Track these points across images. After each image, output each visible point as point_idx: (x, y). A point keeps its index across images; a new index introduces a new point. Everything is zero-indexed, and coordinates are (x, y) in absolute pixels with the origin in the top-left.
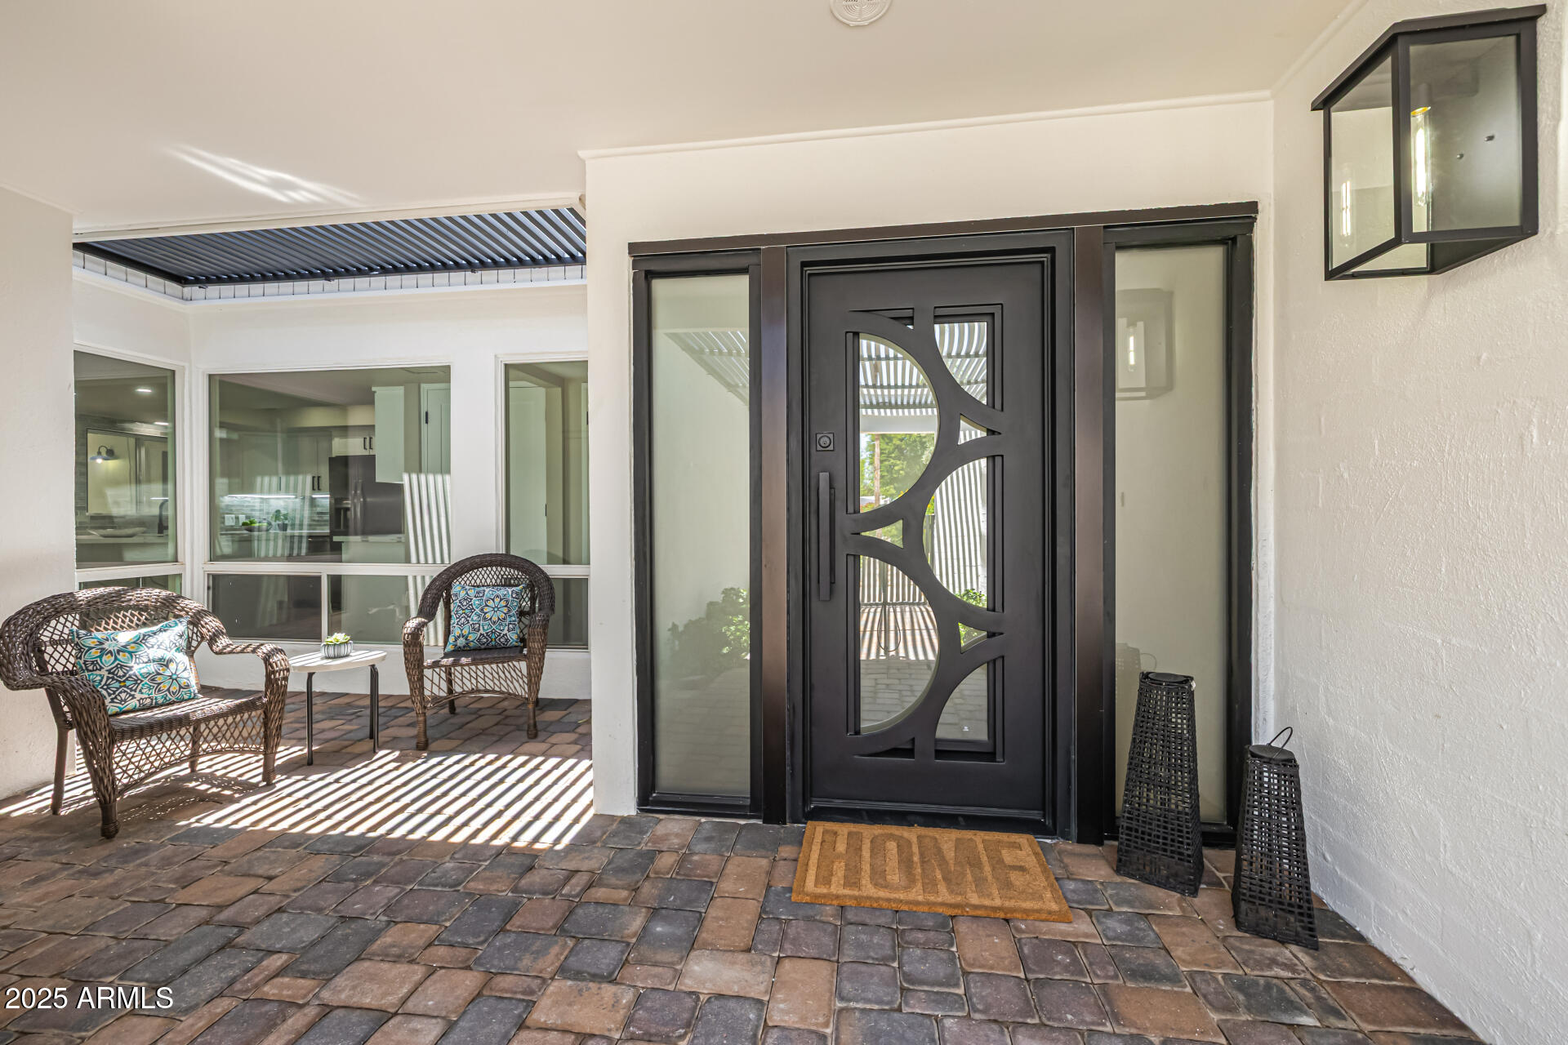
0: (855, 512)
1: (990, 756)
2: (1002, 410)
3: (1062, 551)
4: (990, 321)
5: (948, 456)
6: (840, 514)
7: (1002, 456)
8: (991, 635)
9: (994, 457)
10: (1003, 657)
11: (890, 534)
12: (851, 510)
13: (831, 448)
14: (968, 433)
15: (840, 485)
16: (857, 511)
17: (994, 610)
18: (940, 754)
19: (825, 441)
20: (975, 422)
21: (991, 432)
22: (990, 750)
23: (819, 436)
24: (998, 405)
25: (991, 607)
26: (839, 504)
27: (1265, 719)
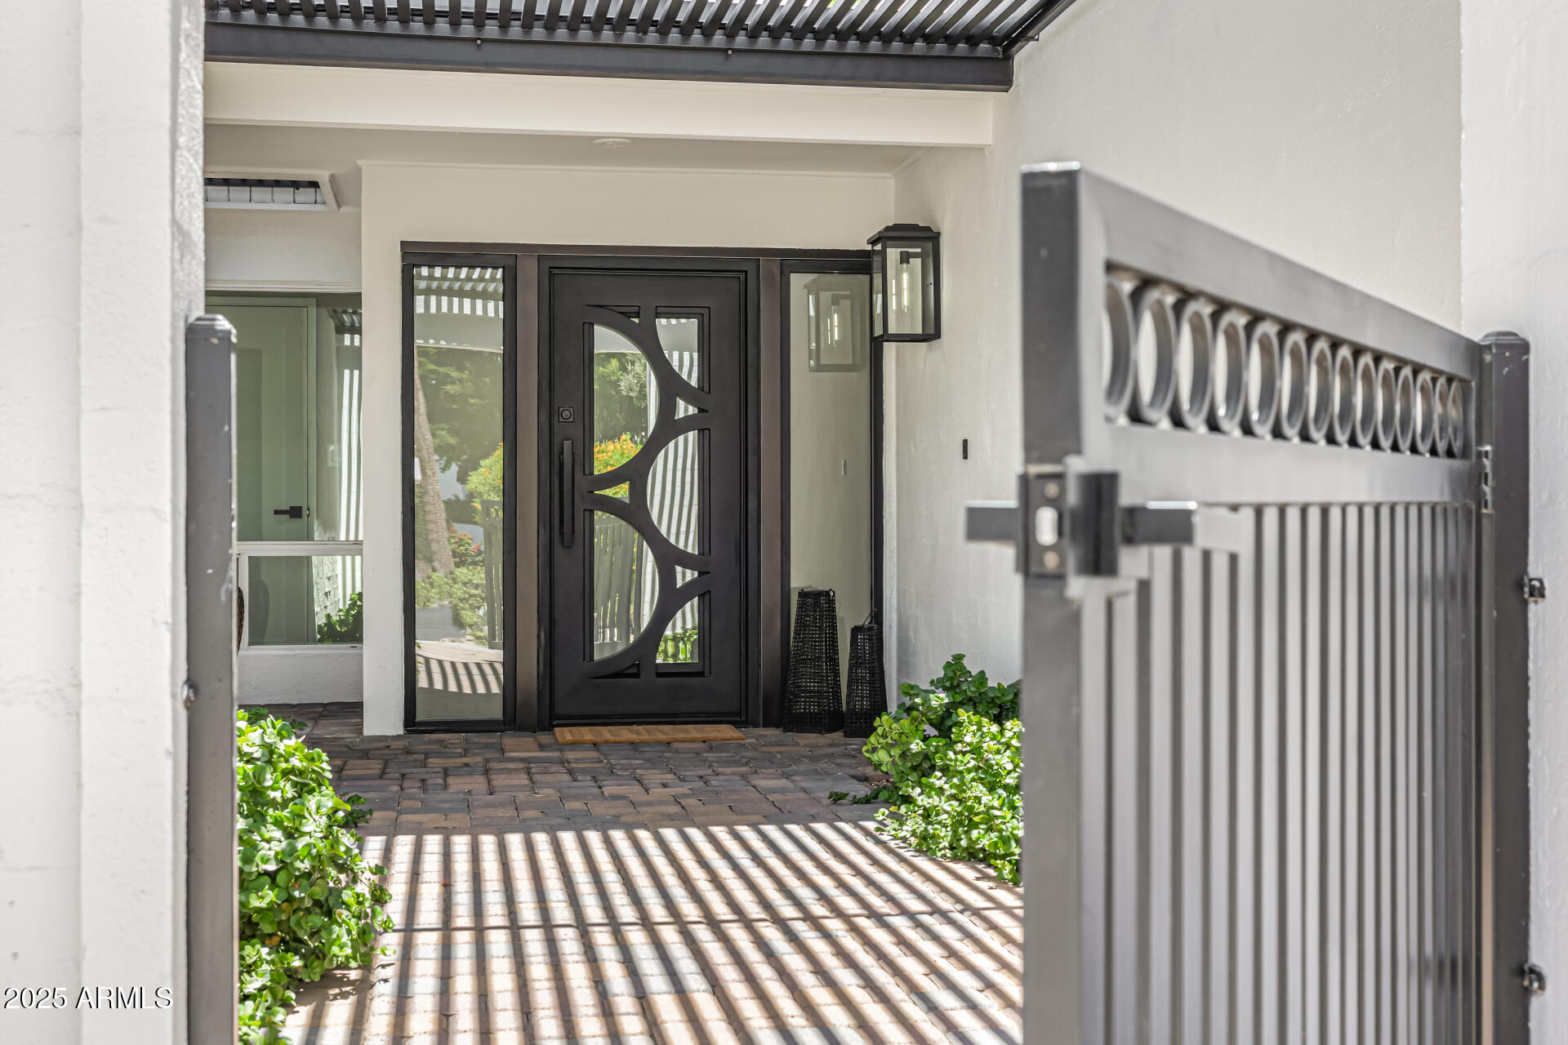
0: (590, 474)
1: (701, 674)
2: (709, 393)
3: (752, 504)
4: (701, 319)
5: (668, 428)
6: (579, 475)
7: (709, 430)
8: (701, 574)
9: (703, 430)
10: (709, 591)
11: (621, 492)
12: (587, 472)
13: (571, 420)
14: (684, 409)
15: (579, 451)
16: (592, 473)
17: (703, 554)
18: (659, 675)
19: (566, 414)
20: (688, 401)
21: (701, 410)
22: (701, 670)
23: (561, 409)
24: (706, 389)
25: (701, 552)
26: (578, 468)
27: (890, 626)
